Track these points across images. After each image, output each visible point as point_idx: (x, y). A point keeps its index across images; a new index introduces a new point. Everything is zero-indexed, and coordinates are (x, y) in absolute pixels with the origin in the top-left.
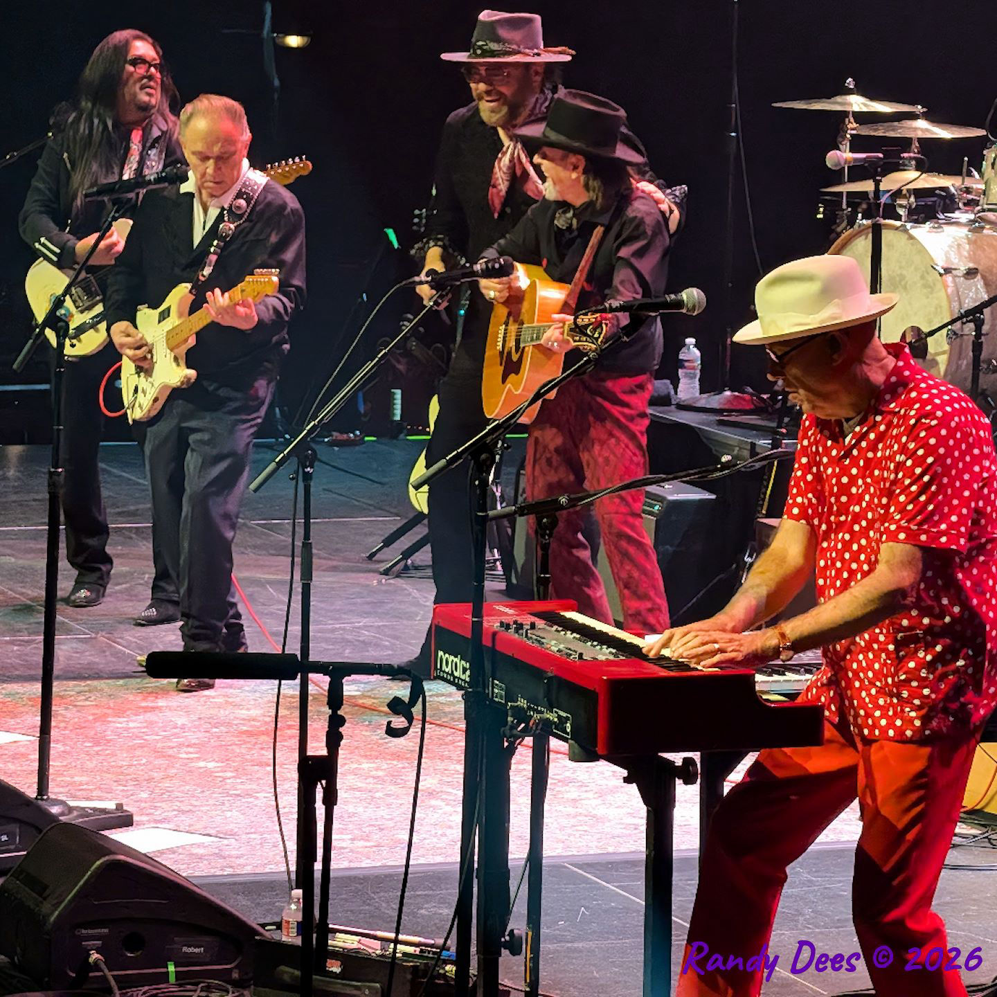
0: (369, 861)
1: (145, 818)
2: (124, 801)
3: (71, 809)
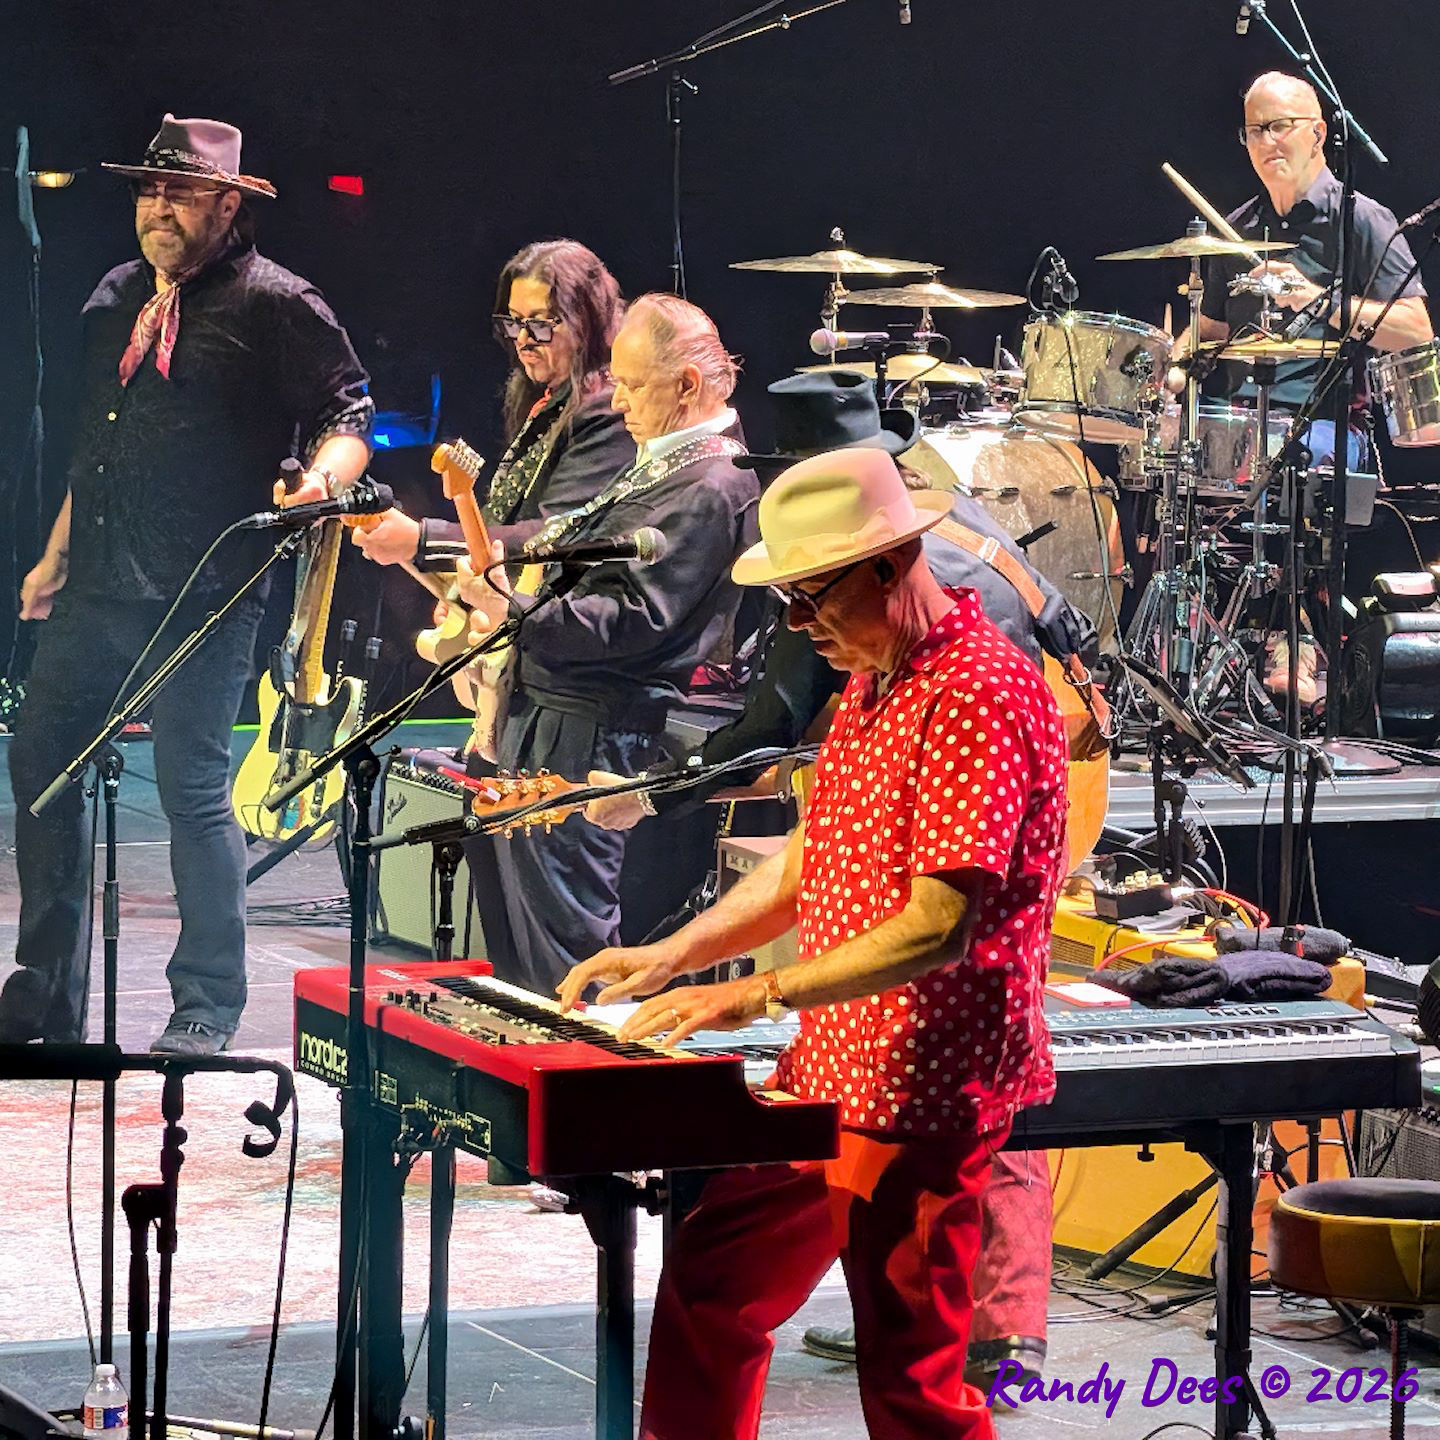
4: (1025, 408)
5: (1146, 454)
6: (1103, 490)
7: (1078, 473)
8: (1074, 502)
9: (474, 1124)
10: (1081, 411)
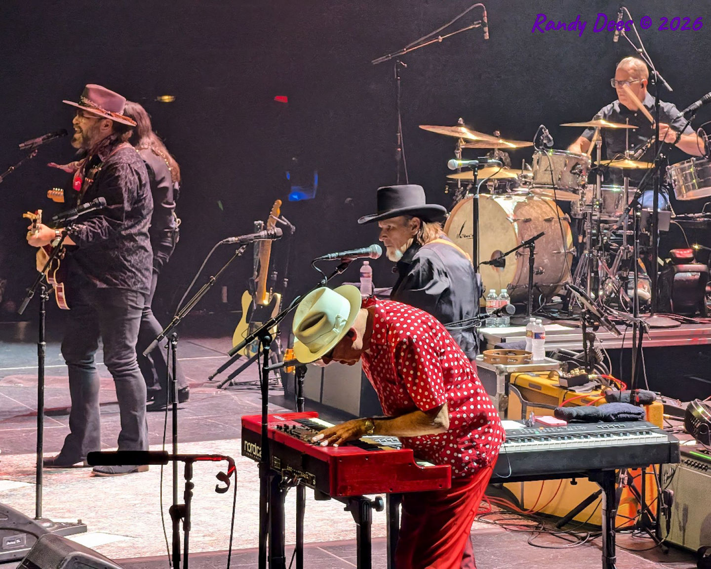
0: (212, 548)
1: (93, 527)
2: (81, 518)
3: (54, 524)
4: (533, 188)
5: (580, 204)
6: (565, 219)
8: (553, 223)
9: (310, 476)
10: (555, 188)
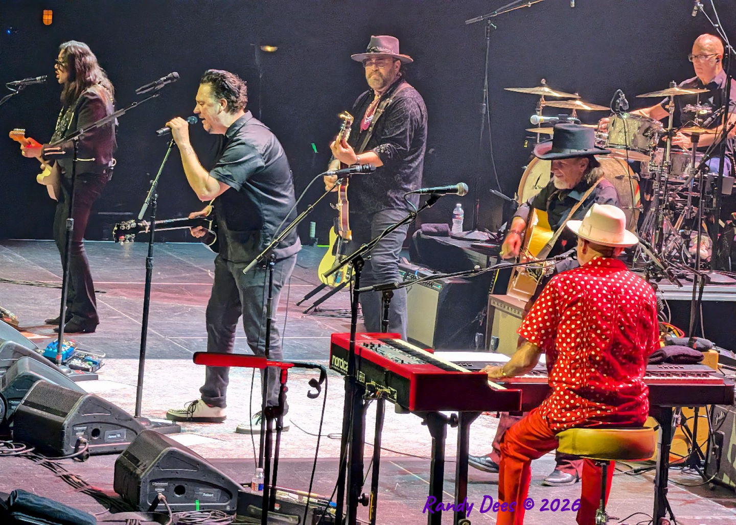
1: (186, 429)
4: (607, 147)
5: (650, 165)
6: (635, 178)
7: (625, 171)
8: (623, 181)
9: (391, 391)
10: (627, 149)
